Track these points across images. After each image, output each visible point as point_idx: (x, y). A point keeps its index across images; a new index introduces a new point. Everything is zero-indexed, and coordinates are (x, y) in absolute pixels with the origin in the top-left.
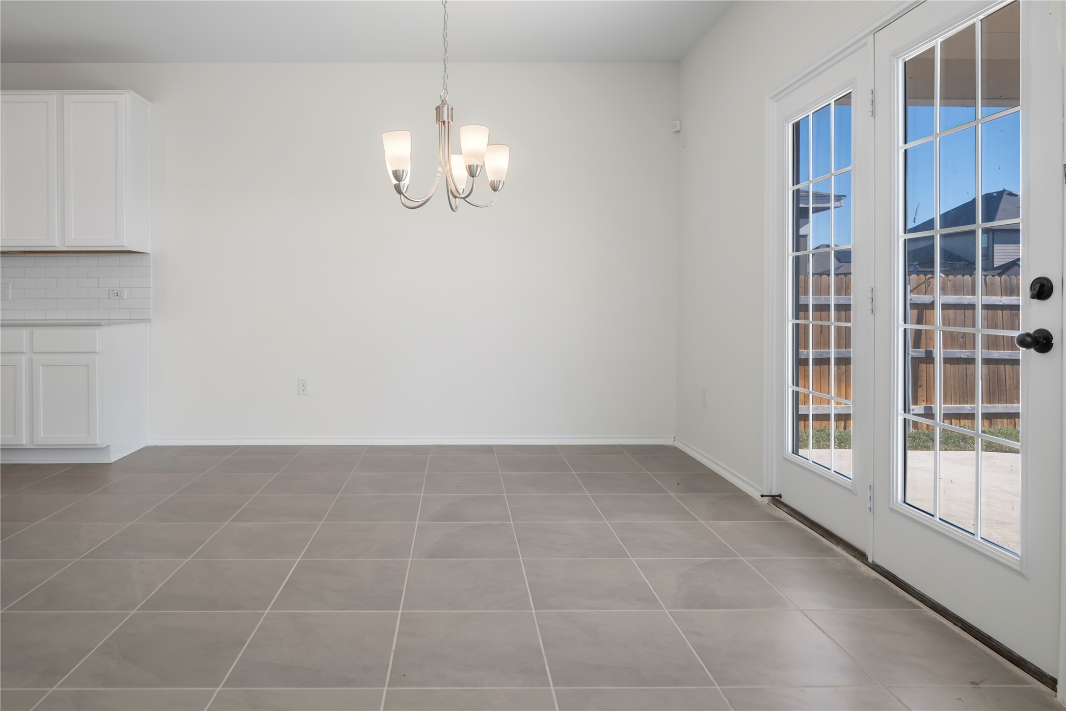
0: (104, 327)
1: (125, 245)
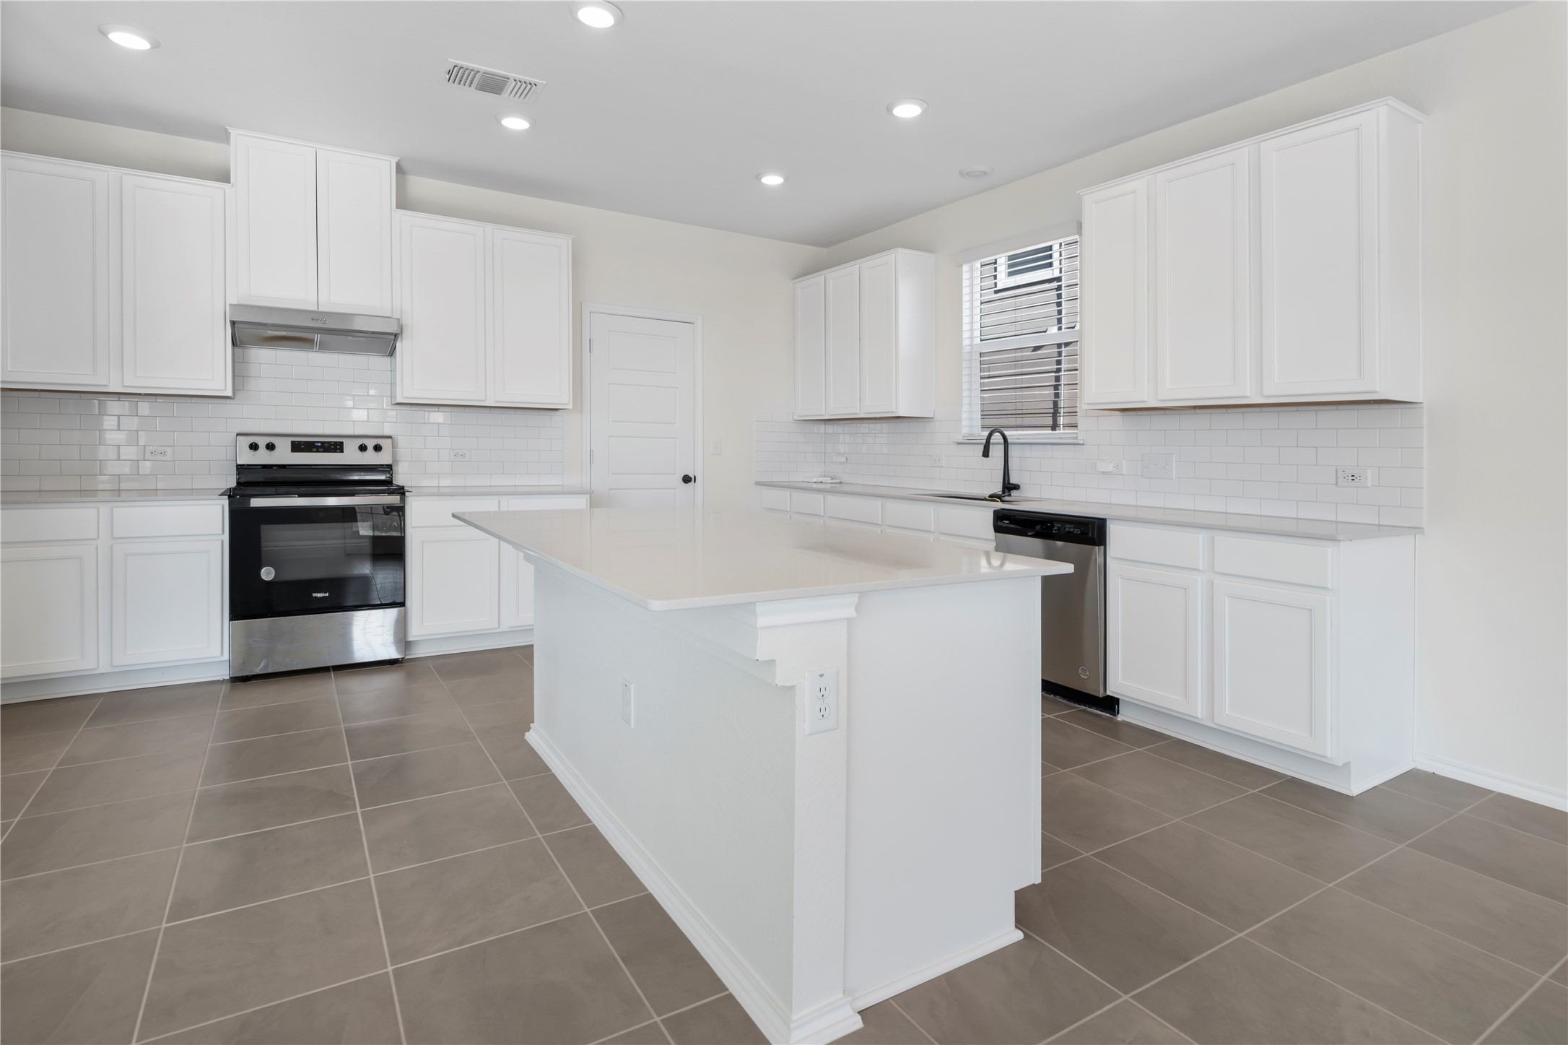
0: (1342, 543)
1: (1377, 390)
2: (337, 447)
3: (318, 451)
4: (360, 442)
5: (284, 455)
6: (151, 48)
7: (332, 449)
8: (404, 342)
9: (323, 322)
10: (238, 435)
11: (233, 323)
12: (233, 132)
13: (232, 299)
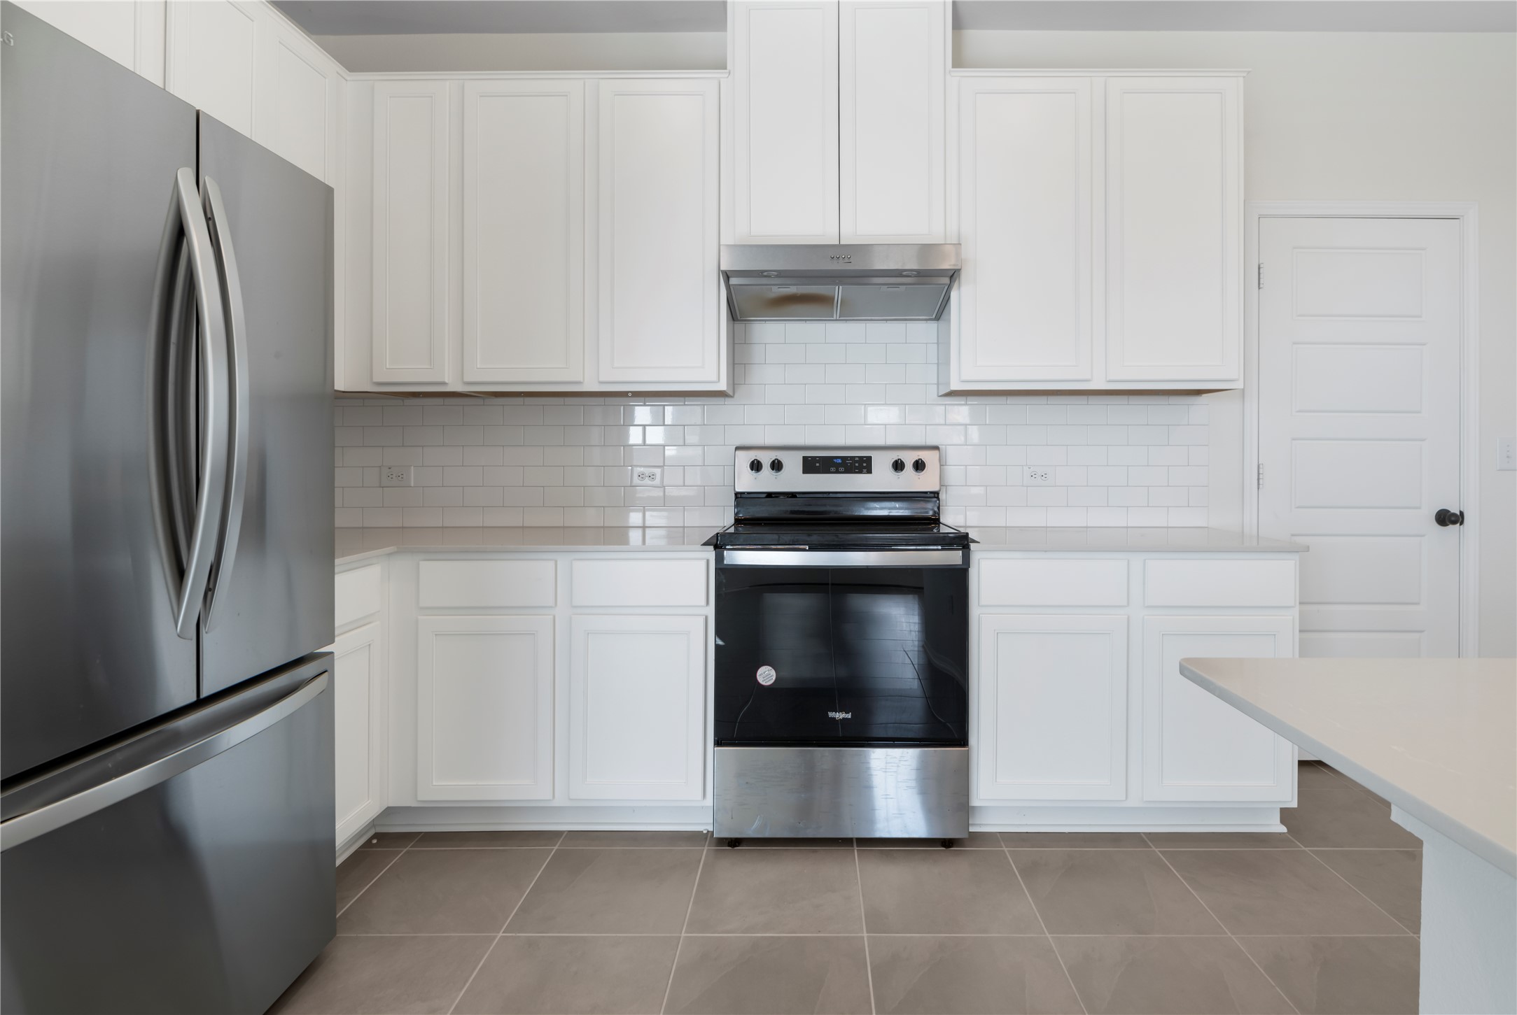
2: (862, 465)
3: (837, 472)
4: (895, 456)
5: (794, 480)
7: (856, 468)
8: (963, 288)
9: (846, 260)
10: (737, 448)
11: (727, 275)
13: (727, 239)
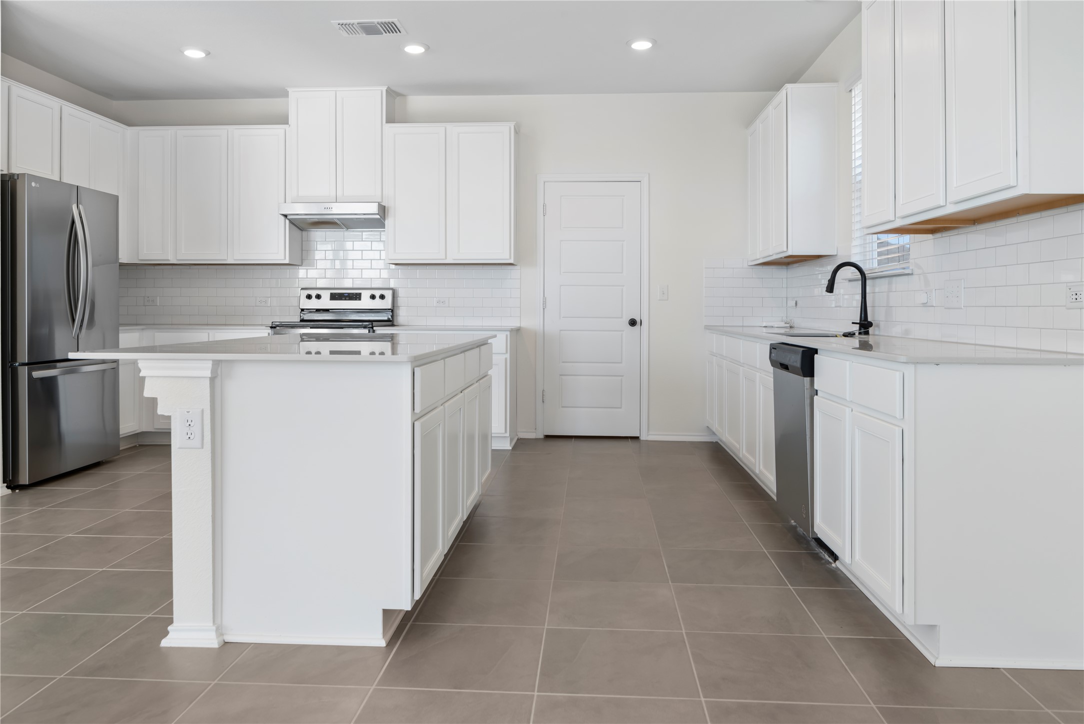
2: (357, 297)
3: (345, 300)
4: (371, 292)
5: (326, 302)
6: (206, 55)
7: (354, 298)
8: (389, 219)
9: (331, 209)
10: (301, 289)
11: (284, 215)
12: (290, 90)
13: (289, 200)
